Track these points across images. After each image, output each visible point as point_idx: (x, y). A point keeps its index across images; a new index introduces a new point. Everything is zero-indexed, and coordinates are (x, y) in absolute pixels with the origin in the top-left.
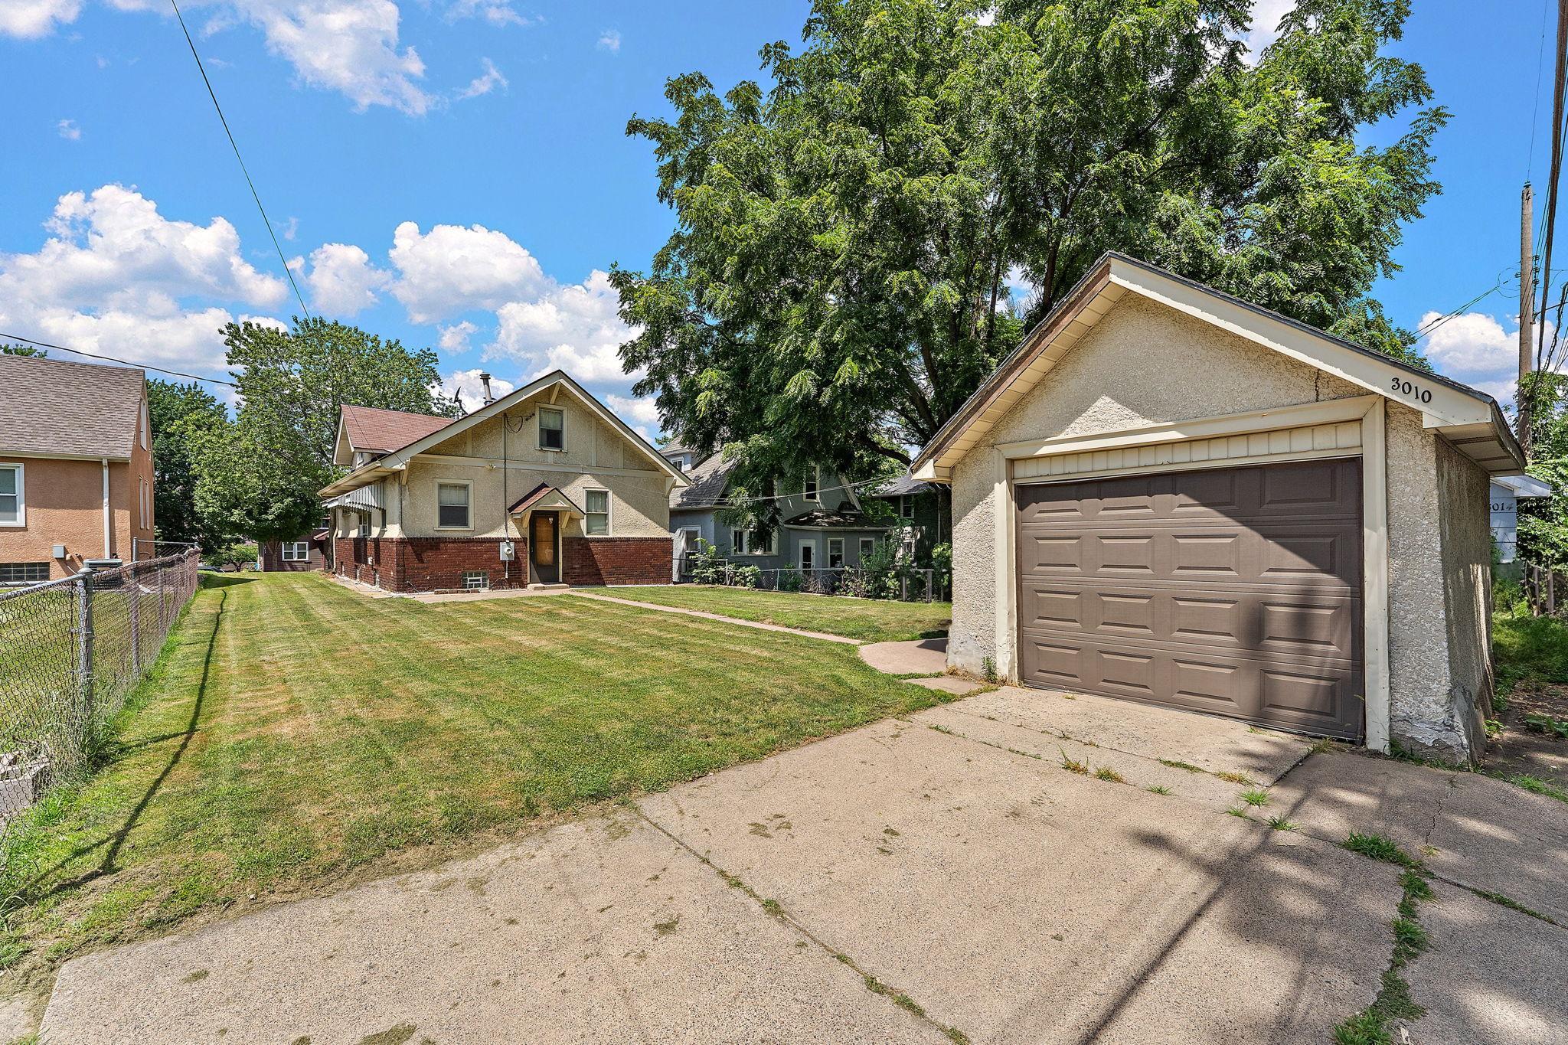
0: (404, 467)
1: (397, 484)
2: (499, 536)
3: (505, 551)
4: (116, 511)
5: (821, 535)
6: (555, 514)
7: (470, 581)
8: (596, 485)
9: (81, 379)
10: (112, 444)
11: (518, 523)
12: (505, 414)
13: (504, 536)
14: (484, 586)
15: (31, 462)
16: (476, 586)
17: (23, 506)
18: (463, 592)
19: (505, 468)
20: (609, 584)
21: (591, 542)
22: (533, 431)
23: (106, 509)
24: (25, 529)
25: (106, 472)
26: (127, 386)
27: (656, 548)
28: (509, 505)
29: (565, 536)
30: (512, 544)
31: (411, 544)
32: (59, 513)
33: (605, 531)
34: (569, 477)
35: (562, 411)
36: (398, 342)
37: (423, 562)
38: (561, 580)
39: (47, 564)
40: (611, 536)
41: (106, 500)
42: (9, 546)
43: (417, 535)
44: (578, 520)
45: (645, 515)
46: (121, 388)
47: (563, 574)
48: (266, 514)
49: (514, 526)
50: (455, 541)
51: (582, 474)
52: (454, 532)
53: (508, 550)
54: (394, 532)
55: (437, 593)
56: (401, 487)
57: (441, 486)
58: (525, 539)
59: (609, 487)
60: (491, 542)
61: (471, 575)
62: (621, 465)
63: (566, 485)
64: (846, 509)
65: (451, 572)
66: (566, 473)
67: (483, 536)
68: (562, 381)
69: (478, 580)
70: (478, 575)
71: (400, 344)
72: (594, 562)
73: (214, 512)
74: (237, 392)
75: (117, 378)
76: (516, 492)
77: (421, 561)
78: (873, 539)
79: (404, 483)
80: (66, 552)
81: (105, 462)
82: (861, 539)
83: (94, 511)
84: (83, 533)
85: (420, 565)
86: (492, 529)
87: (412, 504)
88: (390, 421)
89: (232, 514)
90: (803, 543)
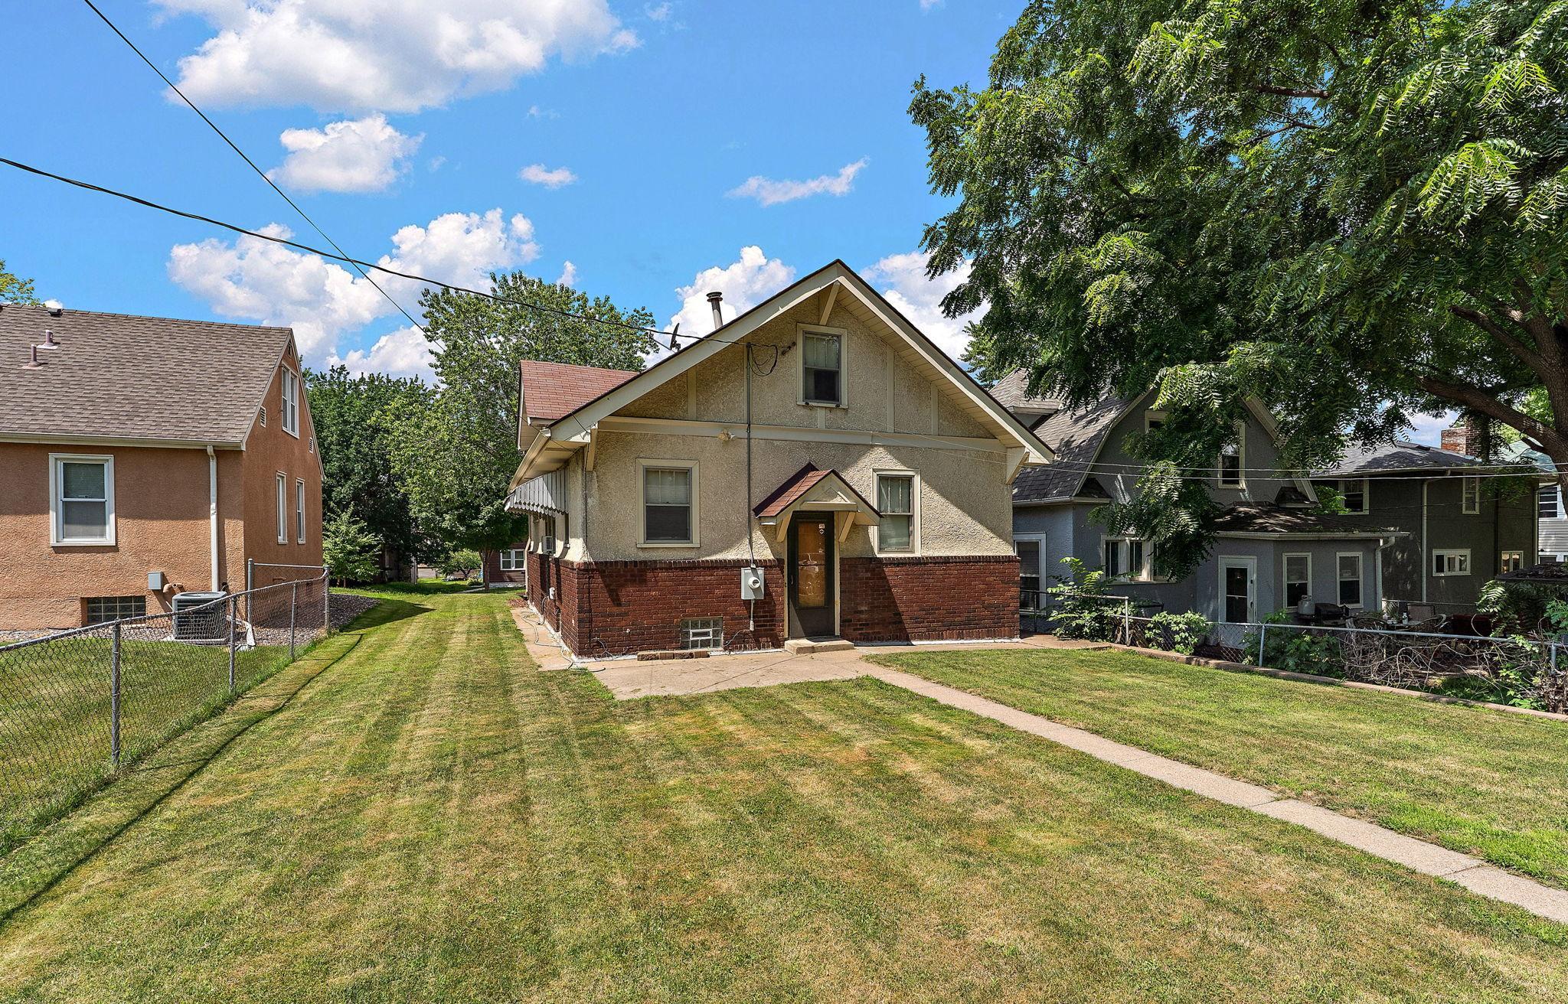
0: (588, 439)
1: (580, 471)
2: (739, 557)
3: (750, 583)
4: (226, 521)
5: (1271, 547)
6: (829, 517)
7: (695, 635)
8: (894, 467)
9: (213, 342)
10: (223, 424)
11: (770, 533)
12: (749, 346)
13: (747, 556)
14: (716, 644)
15: (125, 453)
16: (705, 644)
17: (112, 517)
18: (682, 656)
19: (749, 439)
20: (915, 639)
21: (886, 565)
22: (793, 372)
23: (213, 518)
24: (115, 549)
25: (213, 464)
26: (265, 349)
27: (991, 574)
28: (756, 502)
29: (846, 555)
30: (761, 571)
31: (602, 573)
32: (157, 526)
33: (908, 545)
34: (853, 452)
35: (839, 337)
36: (607, 299)
37: (619, 605)
38: (837, 632)
39: (142, 599)
40: (917, 554)
41: (213, 506)
42: (96, 573)
43: (611, 557)
44: (865, 528)
45: (974, 518)
46: (257, 351)
47: (843, 621)
48: (477, 518)
49: (763, 540)
50: (670, 567)
51: (873, 446)
52: (669, 550)
53: (755, 582)
54: (576, 552)
55: (642, 658)
56: (586, 473)
57: (649, 472)
58: (780, 561)
59: (915, 469)
60: (726, 568)
61: (695, 626)
62: (933, 429)
63: (846, 467)
64: (1291, 500)
65: (663, 619)
66: (846, 446)
67: (713, 558)
68: (842, 280)
69: (707, 634)
70: (706, 625)
71: (611, 302)
72: (891, 603)
73: (427, 517)
74: (437, 374)
75: (255, 339)
76: (768, 477)
77: (617, 601)
78: (1359, 554)
79: (590, 466)
80: (164, 581)
81: (210, 450)
82: (1339, 554)
83: (200, 522)
84: (185, 553)
85: (616, 610)
86: (728, 546)
87: (602, 503)
88: (583, 380)
89: (444, 520)
90: (1226, 561)
